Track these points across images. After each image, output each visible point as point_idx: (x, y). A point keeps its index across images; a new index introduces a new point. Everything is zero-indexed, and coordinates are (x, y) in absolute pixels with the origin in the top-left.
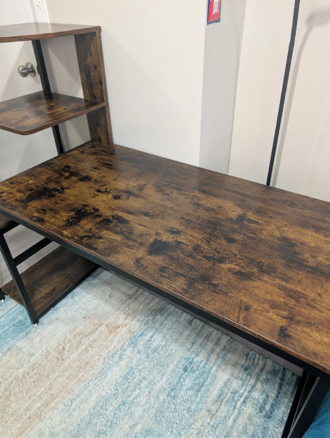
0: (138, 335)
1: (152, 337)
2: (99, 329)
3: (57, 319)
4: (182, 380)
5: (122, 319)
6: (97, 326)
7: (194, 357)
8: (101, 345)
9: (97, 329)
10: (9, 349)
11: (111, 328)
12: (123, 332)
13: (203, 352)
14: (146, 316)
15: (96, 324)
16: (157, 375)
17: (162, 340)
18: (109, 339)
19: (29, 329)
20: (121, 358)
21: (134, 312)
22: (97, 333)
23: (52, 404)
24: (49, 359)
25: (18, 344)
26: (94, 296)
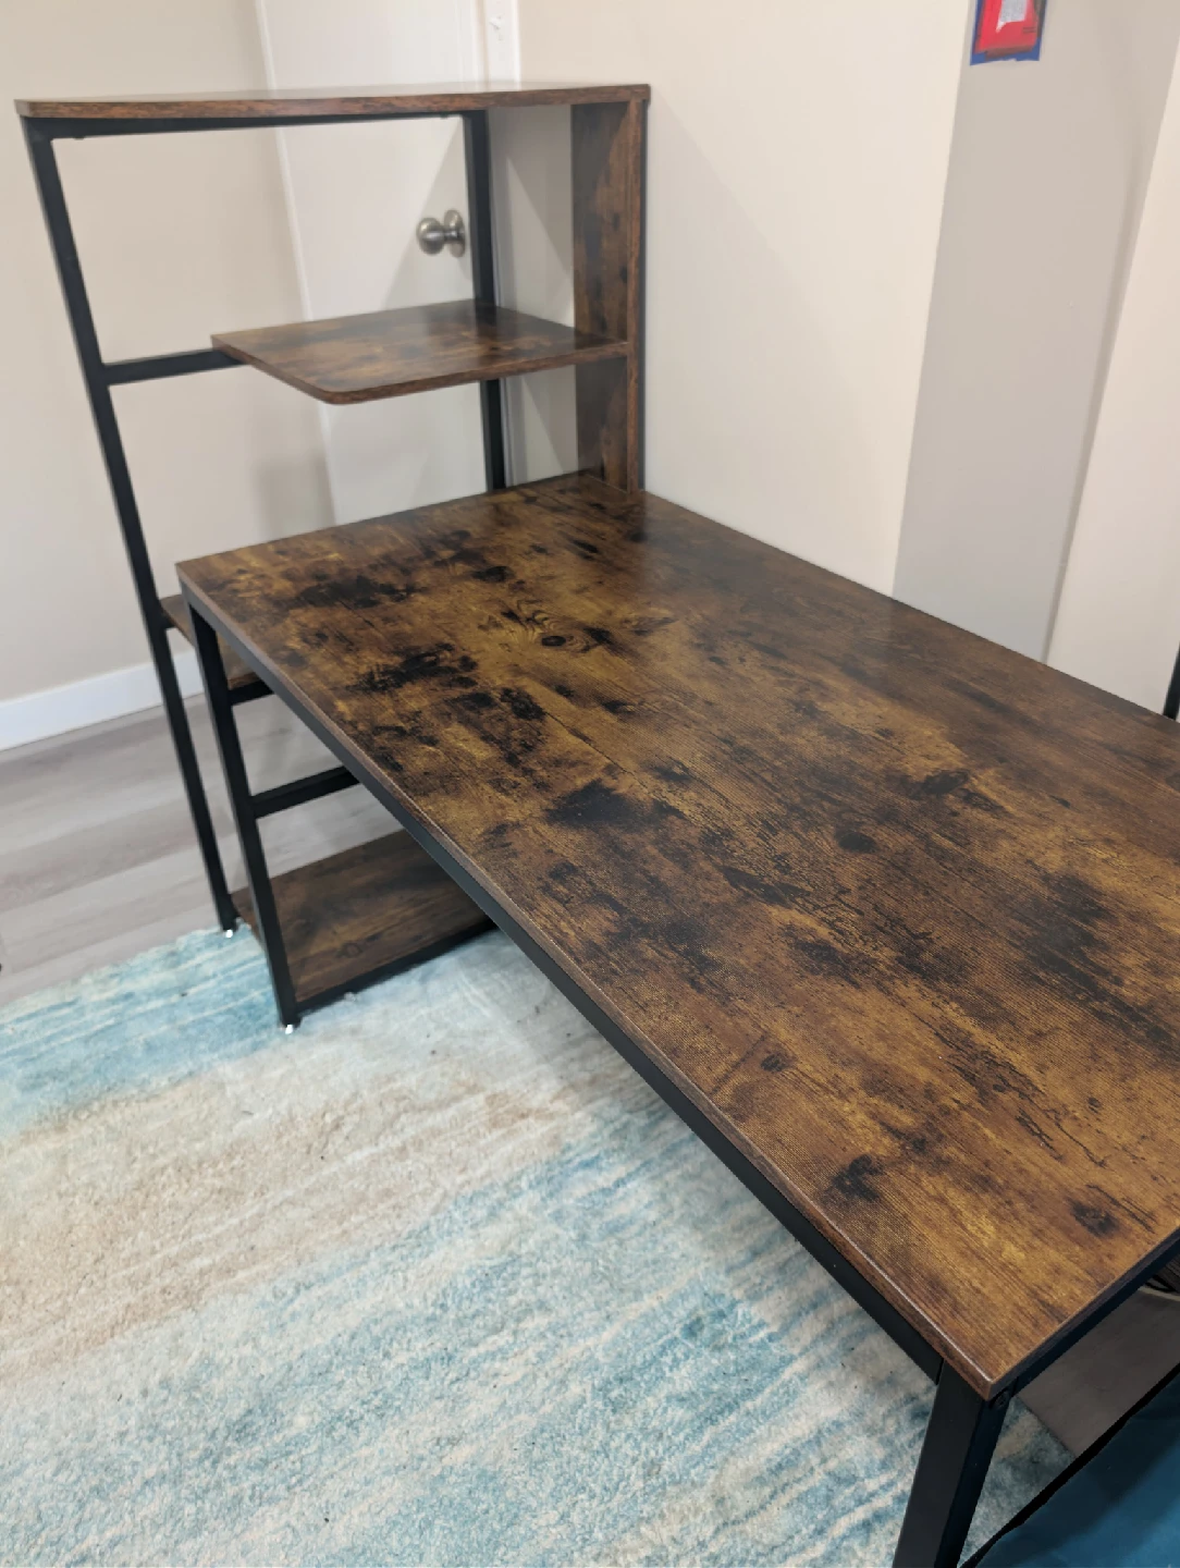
0: (578, 1160)
1: (620, 1183)
2: (464, 1103)
3: (354, 1032)
4: (668, 1359)
5: (544, 1092)
6: (461, 1090)
7: (740, 1301)
8: (451, 1154)
9: (457, 1099)
10: (191, 1074)
11: (501, 1110)
12: (532, 1136)
13: (778, 1293)
14: (628, 1108)
15: (460, 1084)
16: (591, 1311)
17: (648, 1206)
18: (482, 1142)
19: (264, 1036)
20: (493, 1215)
21: (593, 1082)
22: (451, 1112)
23: (241, 1275)
24: (284, 1140)
25: (221, 1070)
26: (488, 994)
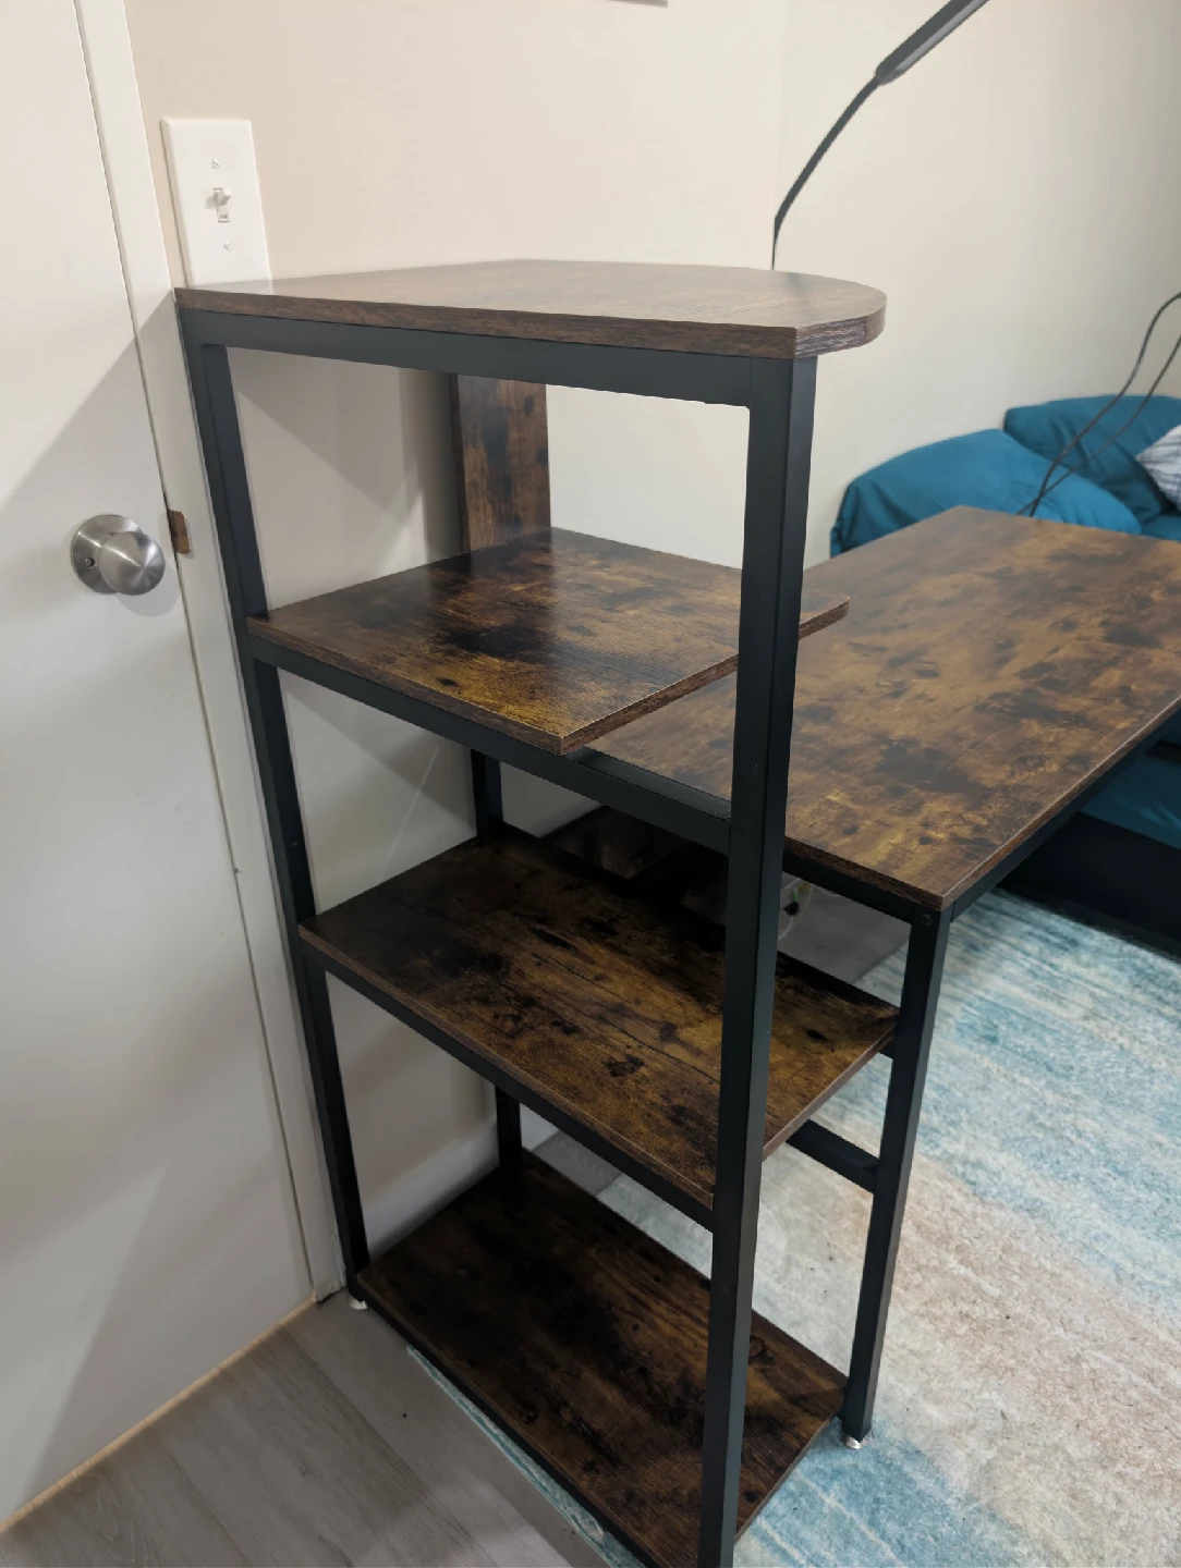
20: (978, 1165)
23: (1163, 1336)
24: (1012, 1362)
